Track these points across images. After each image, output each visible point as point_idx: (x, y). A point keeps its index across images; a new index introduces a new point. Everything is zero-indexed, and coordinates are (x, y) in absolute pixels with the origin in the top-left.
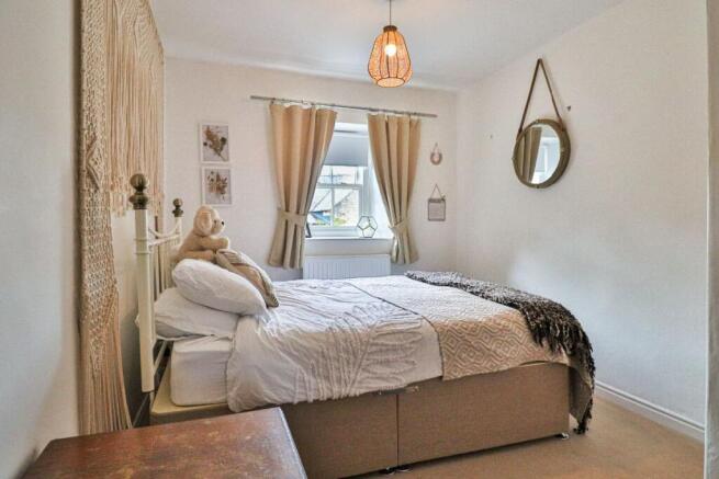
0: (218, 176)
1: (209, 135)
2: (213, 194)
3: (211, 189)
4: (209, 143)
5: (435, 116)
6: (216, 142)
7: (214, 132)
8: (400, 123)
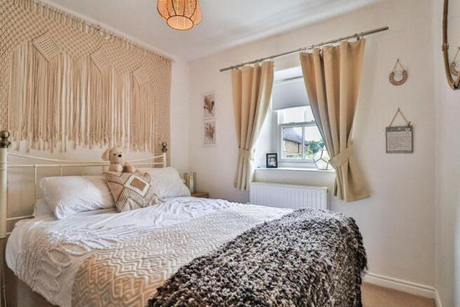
0: (210, 126)
1: (206, 101)
2: (208, 138)
3: (206, 136)
4: (207, 106)
5: (386, 29)
6: (209, 105)
7: (209, 98)
8: (335, 53)
